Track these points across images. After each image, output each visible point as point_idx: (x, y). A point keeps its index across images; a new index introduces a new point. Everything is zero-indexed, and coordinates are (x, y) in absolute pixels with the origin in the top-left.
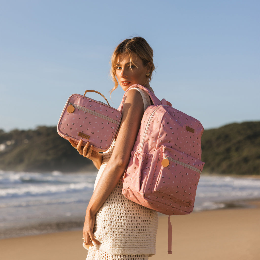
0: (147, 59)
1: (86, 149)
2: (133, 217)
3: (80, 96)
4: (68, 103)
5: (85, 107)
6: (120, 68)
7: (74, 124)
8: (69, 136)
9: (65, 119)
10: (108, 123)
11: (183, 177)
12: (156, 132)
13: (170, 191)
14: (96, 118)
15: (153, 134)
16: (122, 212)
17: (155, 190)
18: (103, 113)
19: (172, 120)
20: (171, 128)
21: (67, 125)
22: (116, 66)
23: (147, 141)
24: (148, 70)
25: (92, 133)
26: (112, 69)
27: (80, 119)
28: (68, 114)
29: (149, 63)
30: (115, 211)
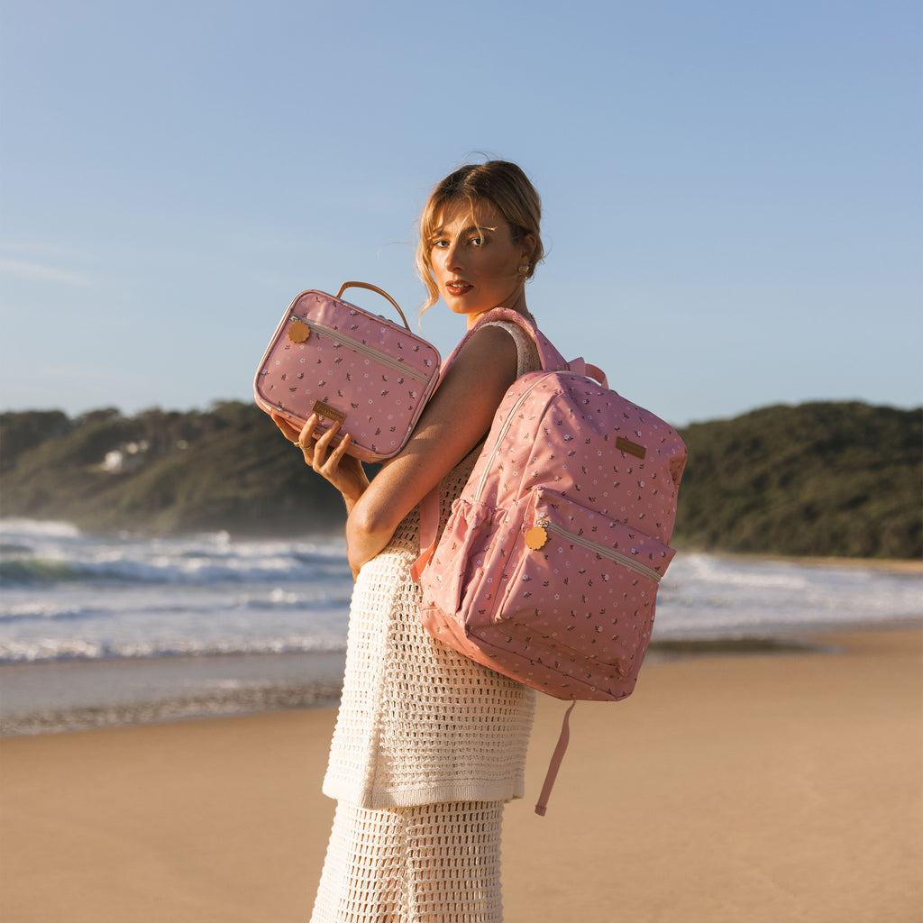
0: (524, 225)
1: (326, 442)
2: (468, 691)
3: (326, 297)
4: (290, 316)
5: (336, 328)
6: (446, 243)
7: (302, 377)
8: (284, 410)
9: (277, 362)
10: (399, 380)
11: (590, 583)
12: (524, 447)
13: (546, 624)
14: (367, 362)
15: (516, 454)
16: (438, 674)
17: (498, 616)
18: (388, 351)
19: (573, 417)
20: (567, 437)
21: (284, 377)
22: (434, 237)
23: (496, 472)
24: (526, 257)
25: (352, 405)
26: (421, 248)
27: (320, 362)
28: (288, 348)
29: (528, 237)
30: (419, 674)
